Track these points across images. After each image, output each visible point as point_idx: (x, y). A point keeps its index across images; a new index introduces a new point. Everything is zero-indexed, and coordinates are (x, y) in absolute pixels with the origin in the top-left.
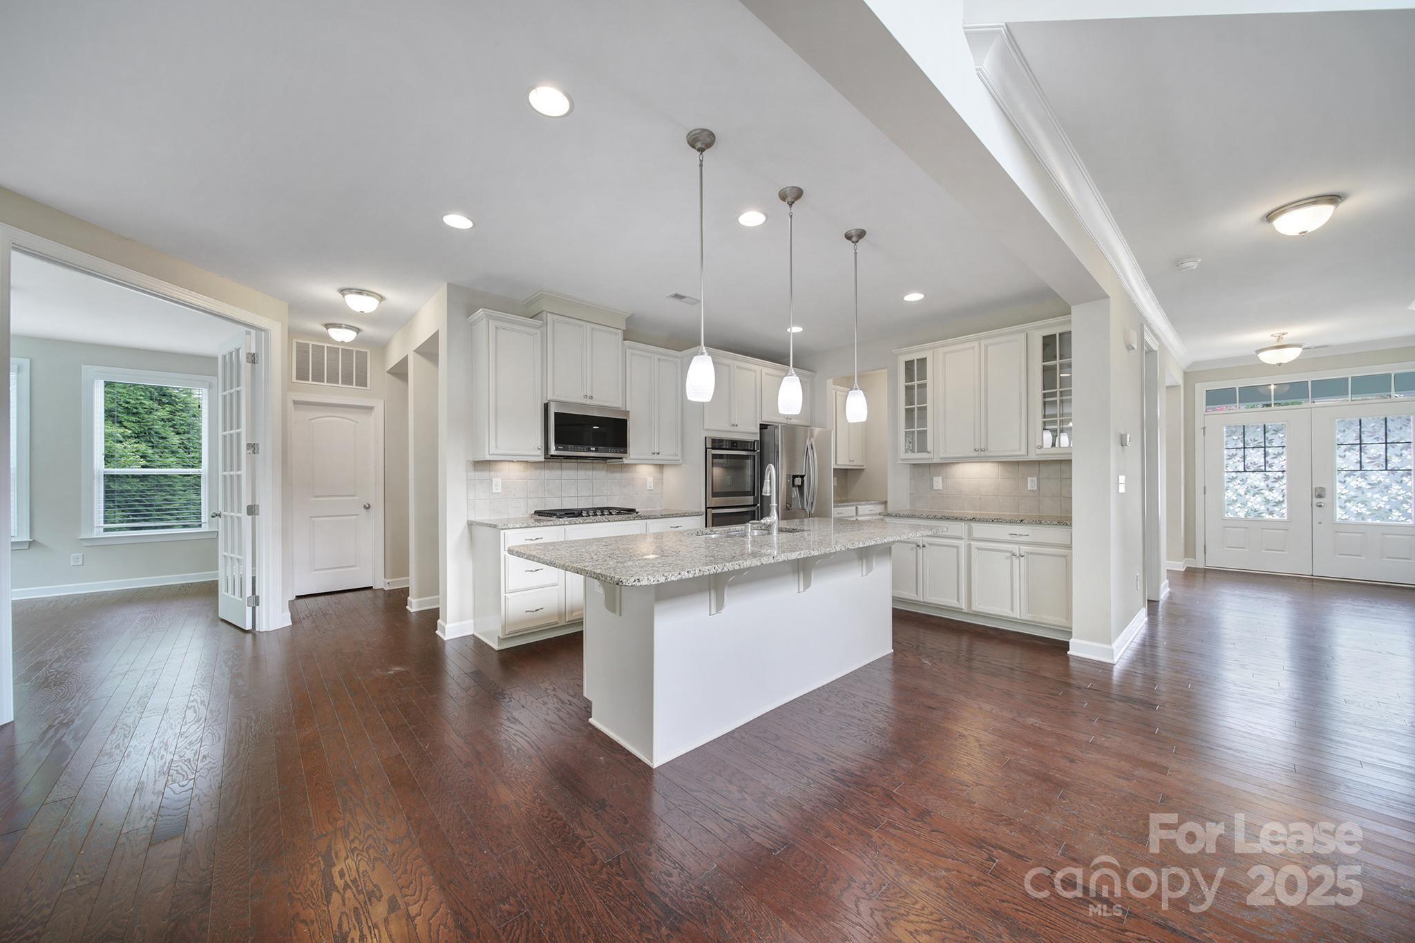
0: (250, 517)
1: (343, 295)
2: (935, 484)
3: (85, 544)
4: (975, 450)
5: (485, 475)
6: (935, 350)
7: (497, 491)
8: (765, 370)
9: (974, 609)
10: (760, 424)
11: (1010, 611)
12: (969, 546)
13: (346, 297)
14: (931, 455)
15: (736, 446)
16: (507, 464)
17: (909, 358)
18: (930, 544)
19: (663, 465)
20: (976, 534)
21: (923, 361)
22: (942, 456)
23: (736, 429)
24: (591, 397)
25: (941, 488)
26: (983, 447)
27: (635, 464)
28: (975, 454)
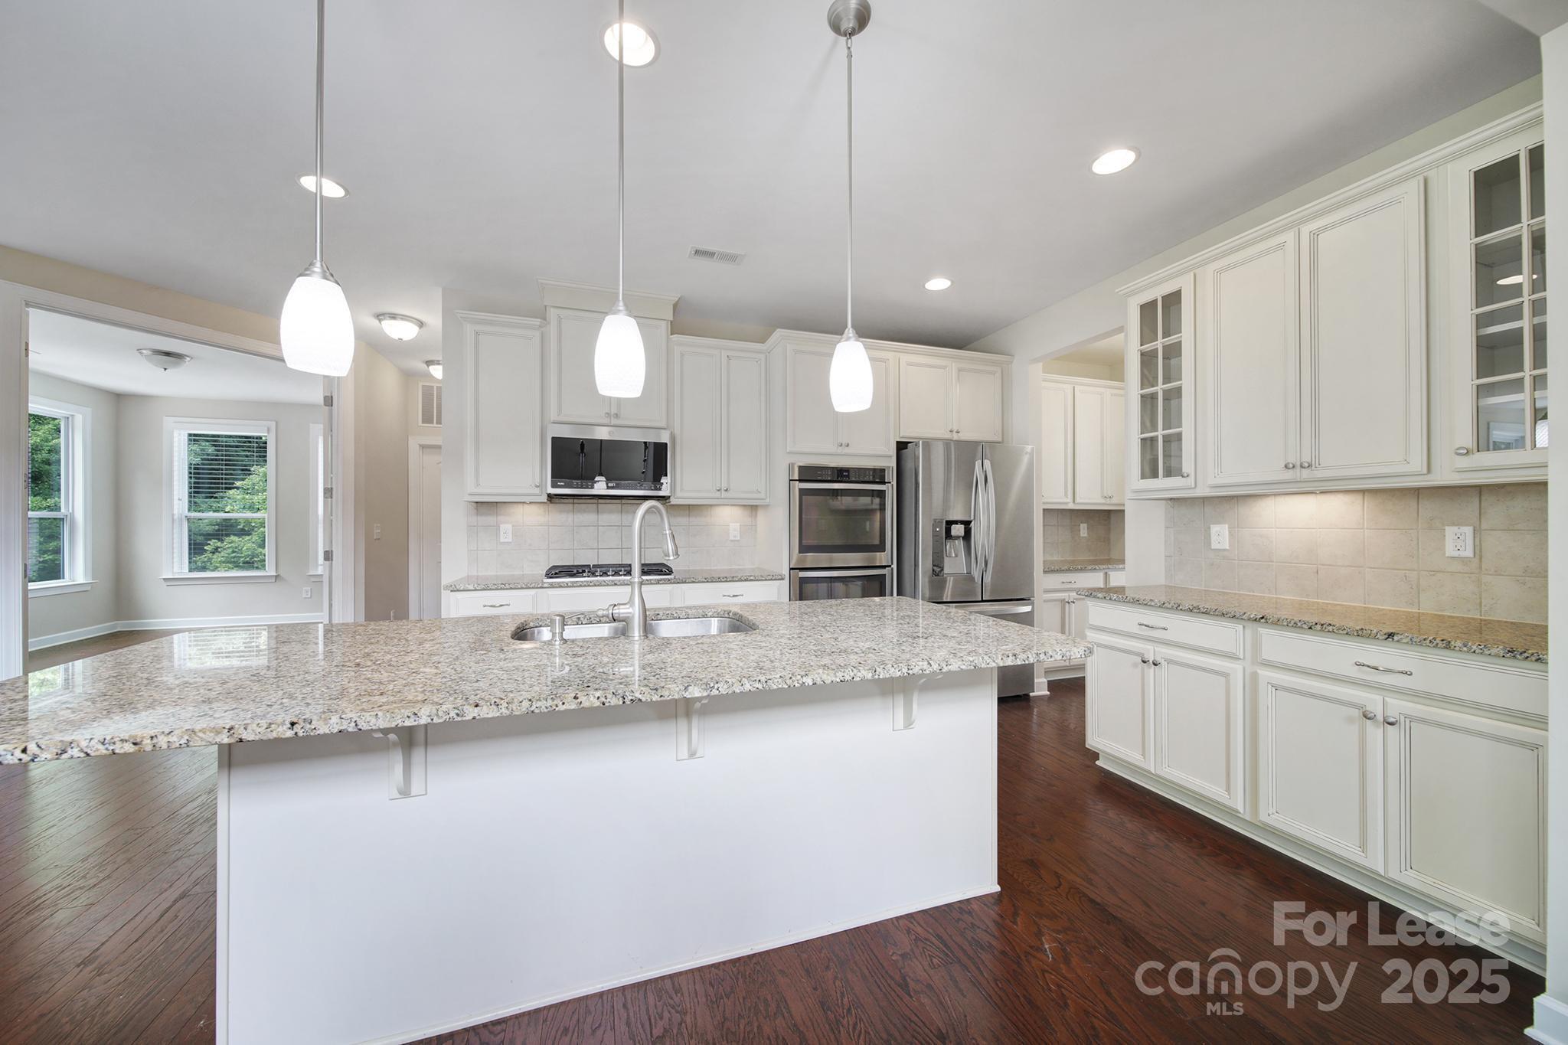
0: (327, 562)
1: (380, 320)
2: (1214, 537)
3: (313, 579)
4: (1286, 466)
5: (490, 520)
6: (1196, 271)
7: (506, 540)
8: (905, 358)
9: (1263, 817)
10: (897, 442)
11: (1357, 850)
12: (1255, 676)
13: (382, 322)
14: (1190, 481)
15: (848, 476)
16: (521, 506)
17: (1146, 297)
18: (1169, 662)
19: (756, 506)
20: (1267, 654)
21: (1173, 300)
22: (1212, 481)
23: (847, 450)
24: (617, 416)
25: (1228, 548)
26: (1306, 459)
27: (711, 506)
28: (1289, 475)
